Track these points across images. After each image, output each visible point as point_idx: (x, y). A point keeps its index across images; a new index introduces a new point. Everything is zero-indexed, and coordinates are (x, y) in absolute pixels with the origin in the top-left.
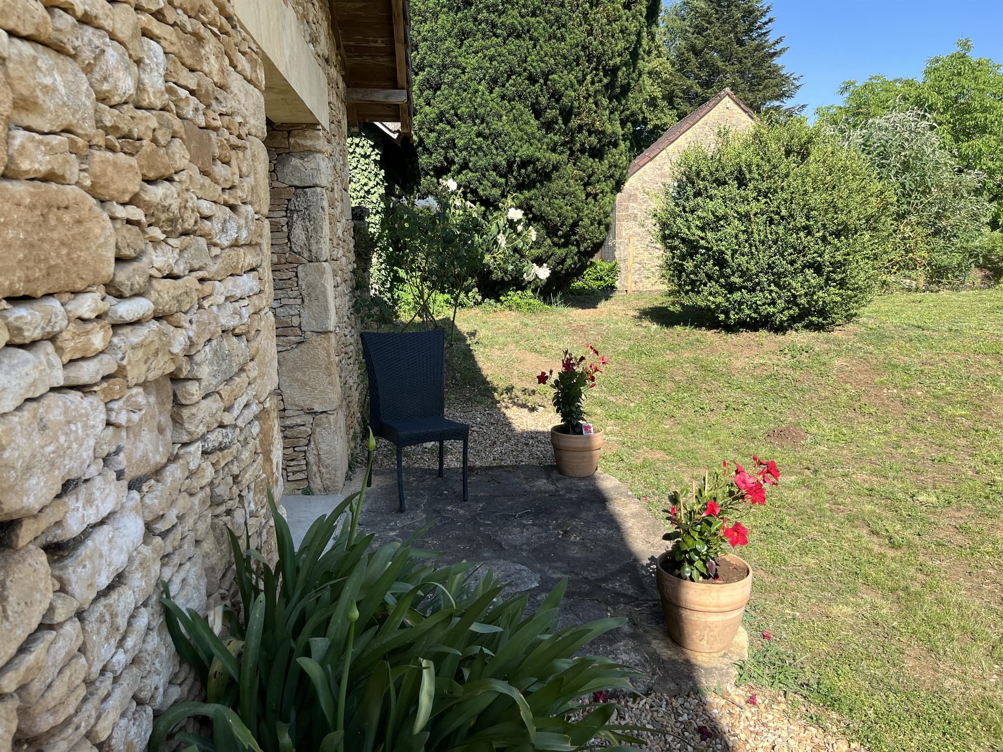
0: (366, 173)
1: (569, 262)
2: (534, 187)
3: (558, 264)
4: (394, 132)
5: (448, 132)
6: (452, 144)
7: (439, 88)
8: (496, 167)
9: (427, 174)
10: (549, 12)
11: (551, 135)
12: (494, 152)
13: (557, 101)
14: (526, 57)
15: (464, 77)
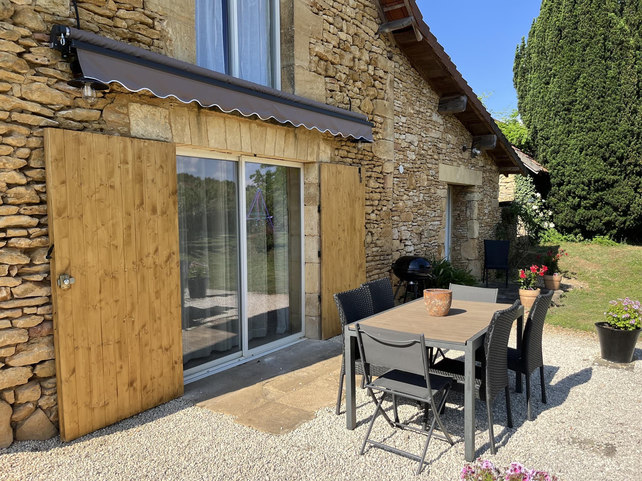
0: (526, 187)
1: (628, 223)
2: (605, 190)
3: (622, 224)
4: (537, 172)
5: (561, 170)
6: (563, 174)
7: (558, 153)
8: (583, 183)
9: (554, 186)
10: (609, 119)
11: (613, 168)
12: (582, 177)
13: (615, 154)
14: (597, 138)
15: (569, 148)
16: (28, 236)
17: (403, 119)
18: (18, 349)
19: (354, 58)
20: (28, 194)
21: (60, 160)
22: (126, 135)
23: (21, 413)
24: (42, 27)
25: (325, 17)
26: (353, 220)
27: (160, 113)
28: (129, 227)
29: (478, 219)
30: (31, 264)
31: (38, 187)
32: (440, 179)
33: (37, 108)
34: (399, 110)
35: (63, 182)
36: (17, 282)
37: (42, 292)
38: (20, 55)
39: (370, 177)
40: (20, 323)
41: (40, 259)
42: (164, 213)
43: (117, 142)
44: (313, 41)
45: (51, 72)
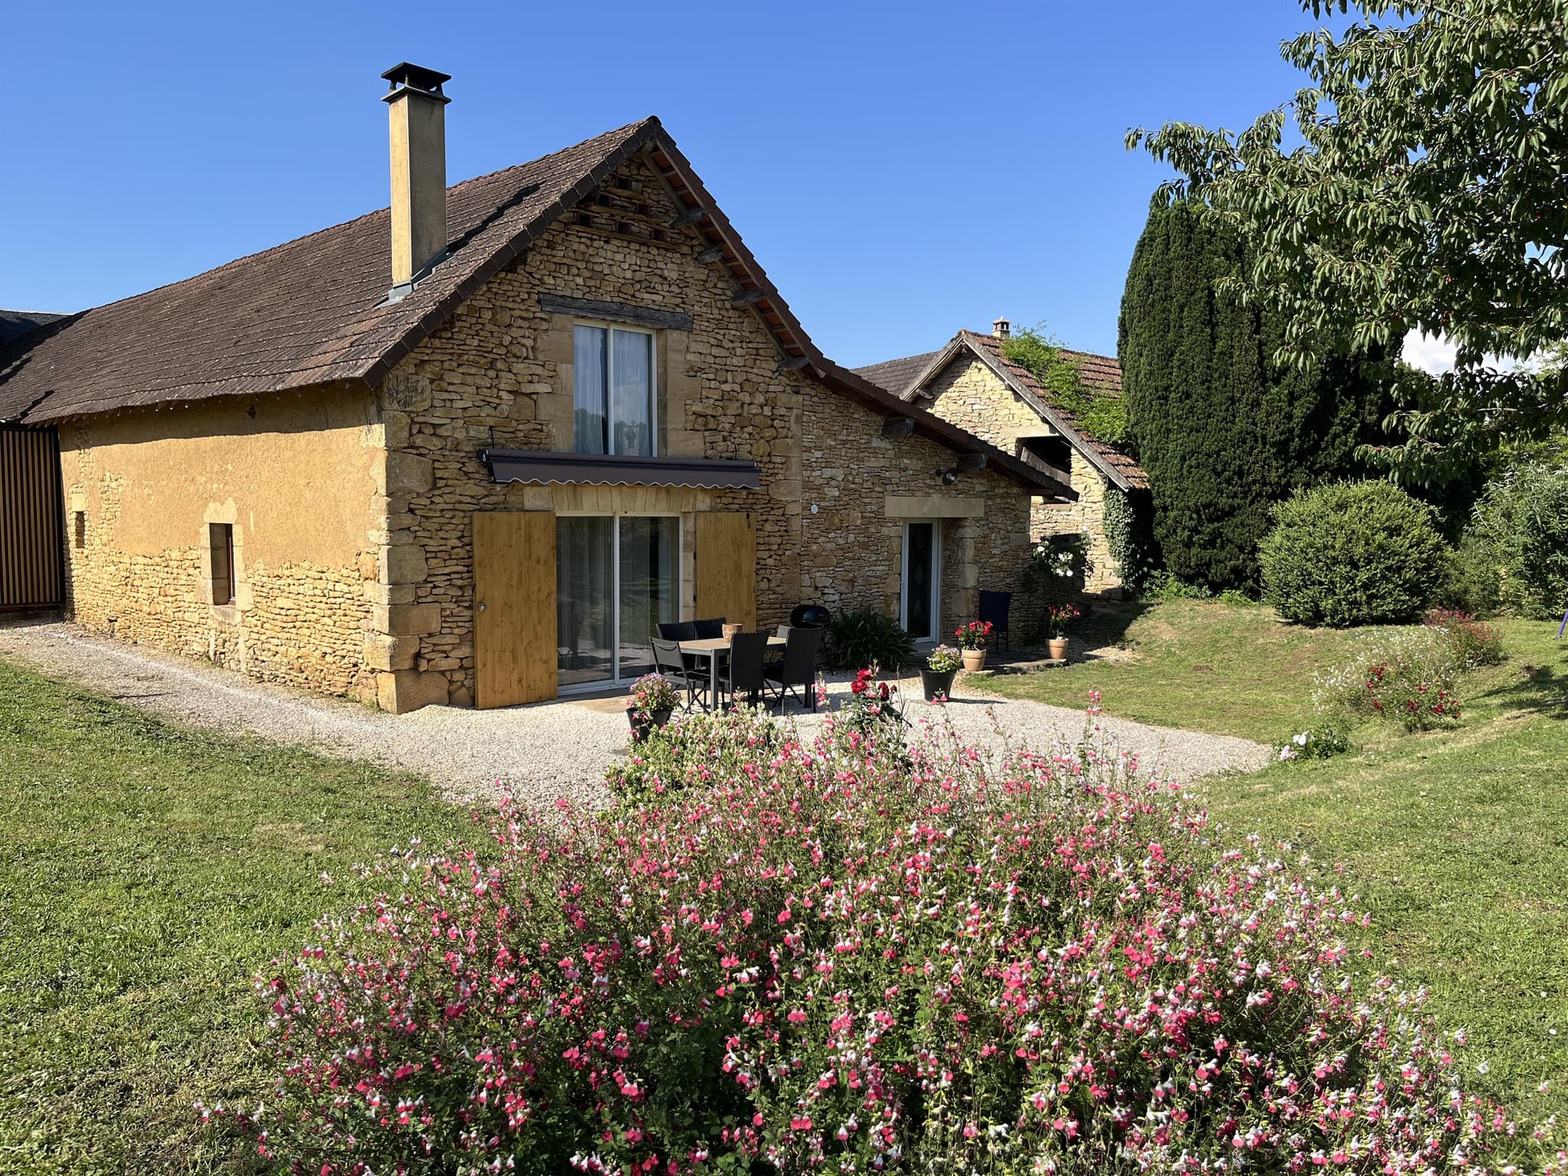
4: (1126, 489)
16: (462, 578)
17: (818, 454)
18: (454, 646)
19: (742, 405)
20: (462, 552)
21: (481, 531)
22: (522, 510)
23: (454, 687)
24: (472, 449)
25: (705, 376)
26: (738, 567)
27: (545, 492)
28: (521, 573)
29: (976, 562)
30: (462, 596)
31: (468, 548)
32: (887, 515)
33: (469, 500)
34: (811, 445)
35: (482, 545)
36: (455, 606)
37: (467, 613)
38: (460, 469)
39: (767, 520)
40: (456, 631)
41: (468, 592)
42: (546, 563)
43: (515, 517)
44: (688, 402)
45: (477, 476)
